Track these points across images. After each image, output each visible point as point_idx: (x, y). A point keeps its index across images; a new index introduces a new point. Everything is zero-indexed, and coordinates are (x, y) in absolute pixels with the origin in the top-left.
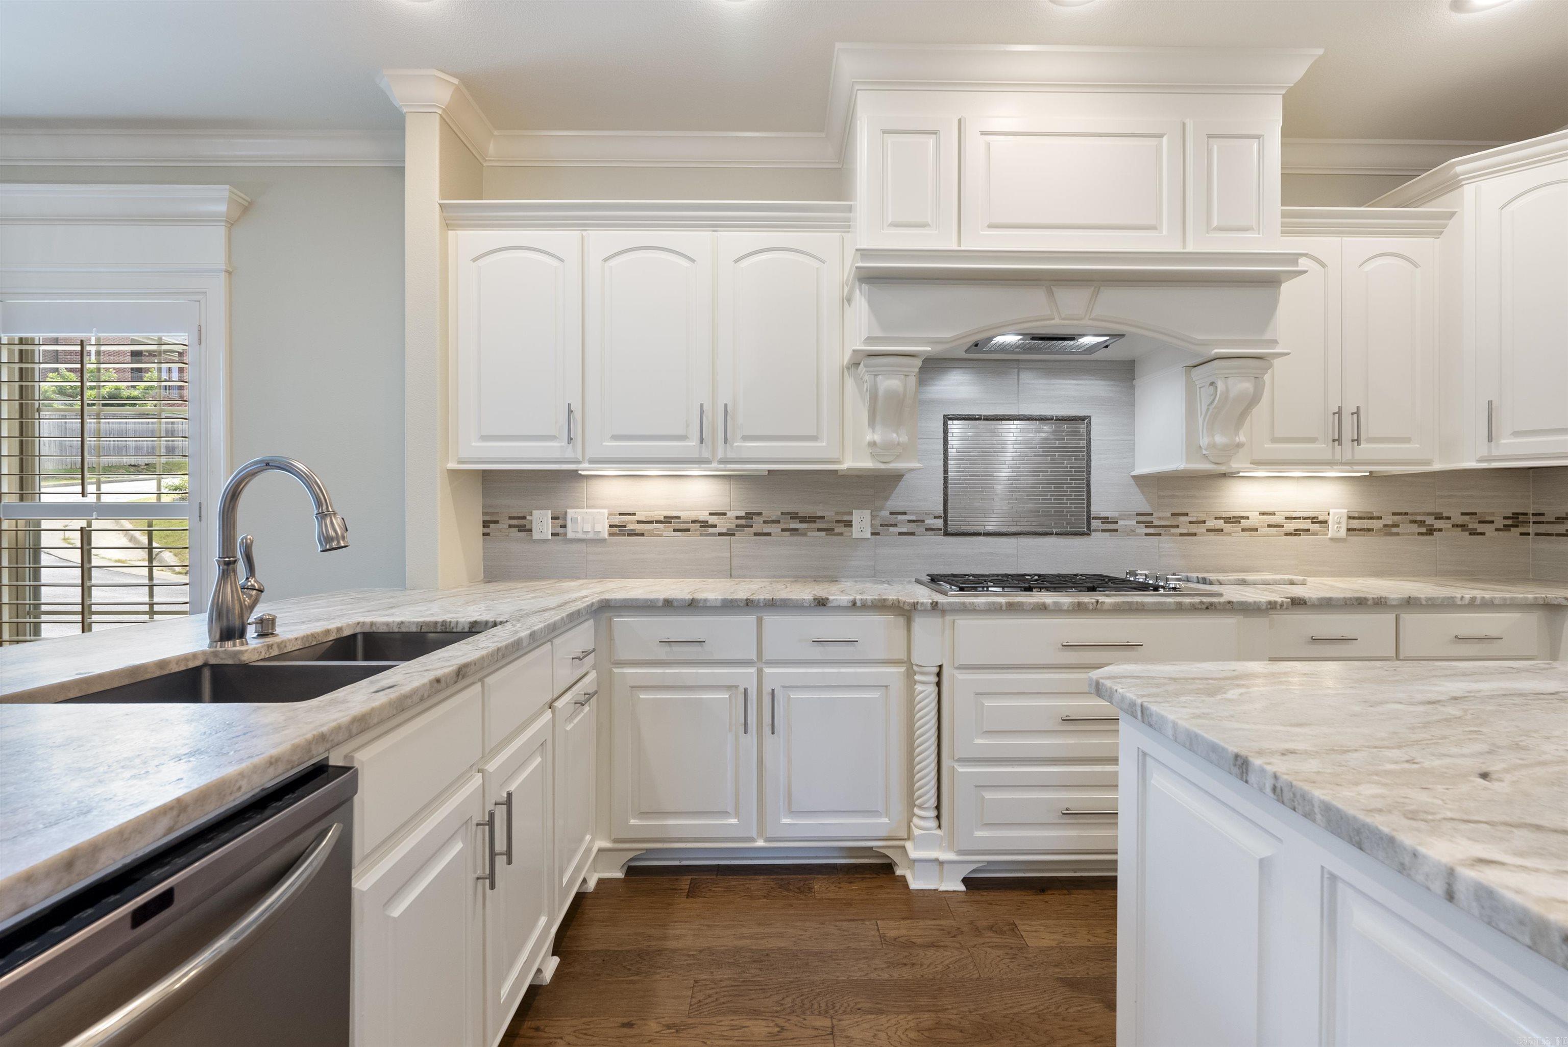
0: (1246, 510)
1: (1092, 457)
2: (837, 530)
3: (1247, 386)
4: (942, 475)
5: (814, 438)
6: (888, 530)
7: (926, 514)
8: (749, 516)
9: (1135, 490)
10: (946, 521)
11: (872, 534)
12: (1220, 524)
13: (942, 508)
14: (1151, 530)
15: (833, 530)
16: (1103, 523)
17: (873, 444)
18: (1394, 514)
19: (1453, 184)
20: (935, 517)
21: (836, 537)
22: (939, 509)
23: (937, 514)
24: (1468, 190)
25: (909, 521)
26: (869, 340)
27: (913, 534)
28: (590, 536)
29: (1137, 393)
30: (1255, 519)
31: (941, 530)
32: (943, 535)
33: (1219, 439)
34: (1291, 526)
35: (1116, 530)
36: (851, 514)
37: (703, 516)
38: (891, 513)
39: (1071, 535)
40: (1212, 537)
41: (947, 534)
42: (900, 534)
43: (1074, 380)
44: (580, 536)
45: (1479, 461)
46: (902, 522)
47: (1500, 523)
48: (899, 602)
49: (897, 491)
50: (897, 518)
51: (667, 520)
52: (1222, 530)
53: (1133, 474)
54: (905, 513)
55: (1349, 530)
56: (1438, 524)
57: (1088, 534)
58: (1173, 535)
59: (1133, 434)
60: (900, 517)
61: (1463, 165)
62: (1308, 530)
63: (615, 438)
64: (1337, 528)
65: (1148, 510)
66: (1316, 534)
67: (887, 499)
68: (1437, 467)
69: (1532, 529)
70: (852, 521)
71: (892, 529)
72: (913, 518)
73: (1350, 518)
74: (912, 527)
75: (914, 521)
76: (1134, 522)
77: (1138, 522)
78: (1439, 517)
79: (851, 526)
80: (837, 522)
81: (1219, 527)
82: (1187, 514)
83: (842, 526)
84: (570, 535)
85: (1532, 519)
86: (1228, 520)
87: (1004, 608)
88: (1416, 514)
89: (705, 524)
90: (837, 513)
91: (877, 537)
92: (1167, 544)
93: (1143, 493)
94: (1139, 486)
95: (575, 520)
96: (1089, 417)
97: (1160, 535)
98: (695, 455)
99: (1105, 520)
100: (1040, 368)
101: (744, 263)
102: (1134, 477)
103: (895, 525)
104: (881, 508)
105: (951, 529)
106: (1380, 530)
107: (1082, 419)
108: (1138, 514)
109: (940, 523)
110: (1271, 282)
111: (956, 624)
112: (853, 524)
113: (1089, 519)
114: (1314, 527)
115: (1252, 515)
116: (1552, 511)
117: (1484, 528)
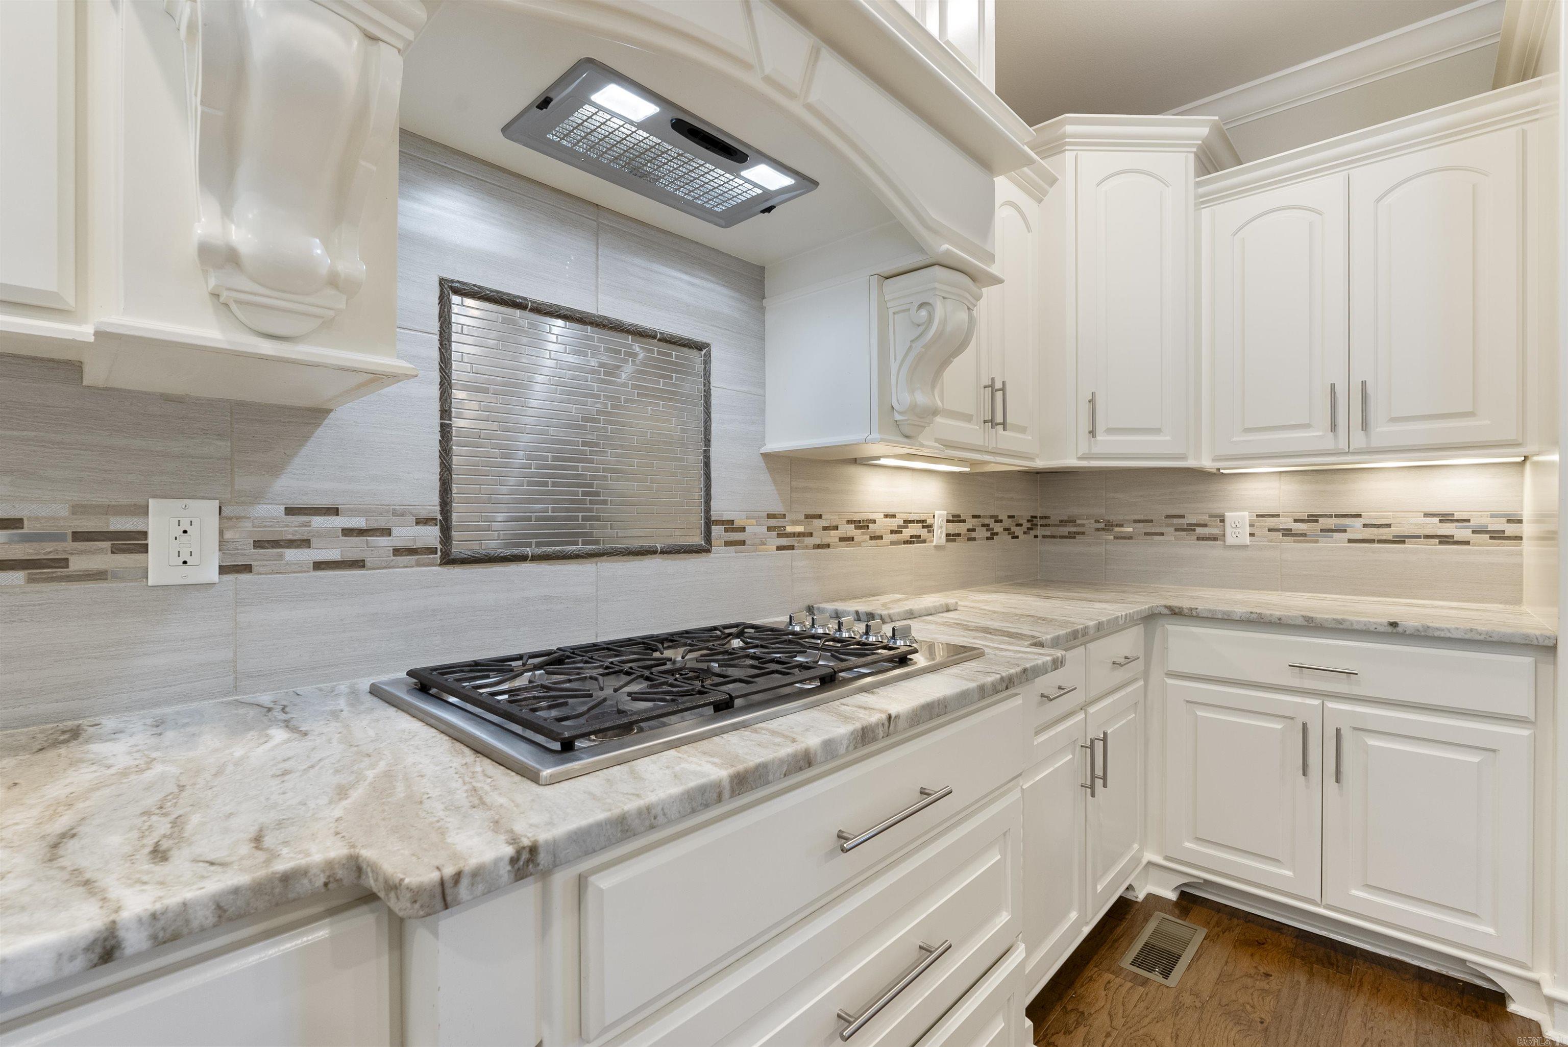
0: (874, 511)
1: (713, 416)
2: (77, 564)
3: (960, 317)
4: (436, 421)
6: (281, 556)
7: (395, 513)
9: (765, 476)
10: (446, 529)
11: (223, 570)
12: (851, 530)
13: (435, 499)
14: (784, 542)
15: (64, 563)
16: (726, 530)
17: (221, 257)
18: (974, 517)
20: (419, 522)
21: (75, 587)
22: (431, 503)
23: (424, 514)
24: (1069, 156)
25: (348, 532)
27: (359, 564)
29: (770, 319)
30: (882, 525)
31: (433, 551)
32: (440, 565)
34: (907, 533)
35: (743, 543)
36: (143, 511)
38: (290, 511)
39: (684, 552)
40: (845, 550)
41: (448, 560)
42: (319, 566)
43: (686, 273)
45: (1080, 458)
46: (326, 534)
47: (1026, 525)
48: (359, 870)
49: (306, 450)
50: (308, 524)
52: (852, 539)
53: (763, 450)
54: (334, 511)
55: (948, 535)
57: (708, 551)
58: (807, 547)
59: (764, 386)
60: (318, 522)
62: (919, 536)
64: (939, 533)
65: (778, 508)
66: (924, 541)
67: (275, 470)
68: (1040, 464)
69: (1040, 531)
70: (145, 534)
71: (291, 554)
72: (359, 522)
73: (948, 521)
74: (353, 548)
75: (361, 532)
76: (765, 529)
77: (769, 529)
78: (997, 520)
79: (144, 549)
80: (78, 536)
81: (849, 534)
82: (820, 517)
83: (101, 551)
85: (1040, 522)
86: (858, 525)
87: (726, 793)
88: (985, 517)
90: (78, 509)
91: (244, 577)
92: (801, 561)
93: (775, 481)
94: (770, 470)
96: (707, 345)
97: (792, 548)
99: (729, 526)
100: (634, 235)
102: (765, 456)
103: (306, 543)
104: (257, 497)
105: (458, 548)
106: (965, 535)
107: (699, 346)
108: (770, 516)
109: (431, 535)
111: (590, 896)
112: (151, 541)
113: (709, 523)
114: (924, 533)
115: (879, 517)
116: (1057, 514)
117: (1018, 531)
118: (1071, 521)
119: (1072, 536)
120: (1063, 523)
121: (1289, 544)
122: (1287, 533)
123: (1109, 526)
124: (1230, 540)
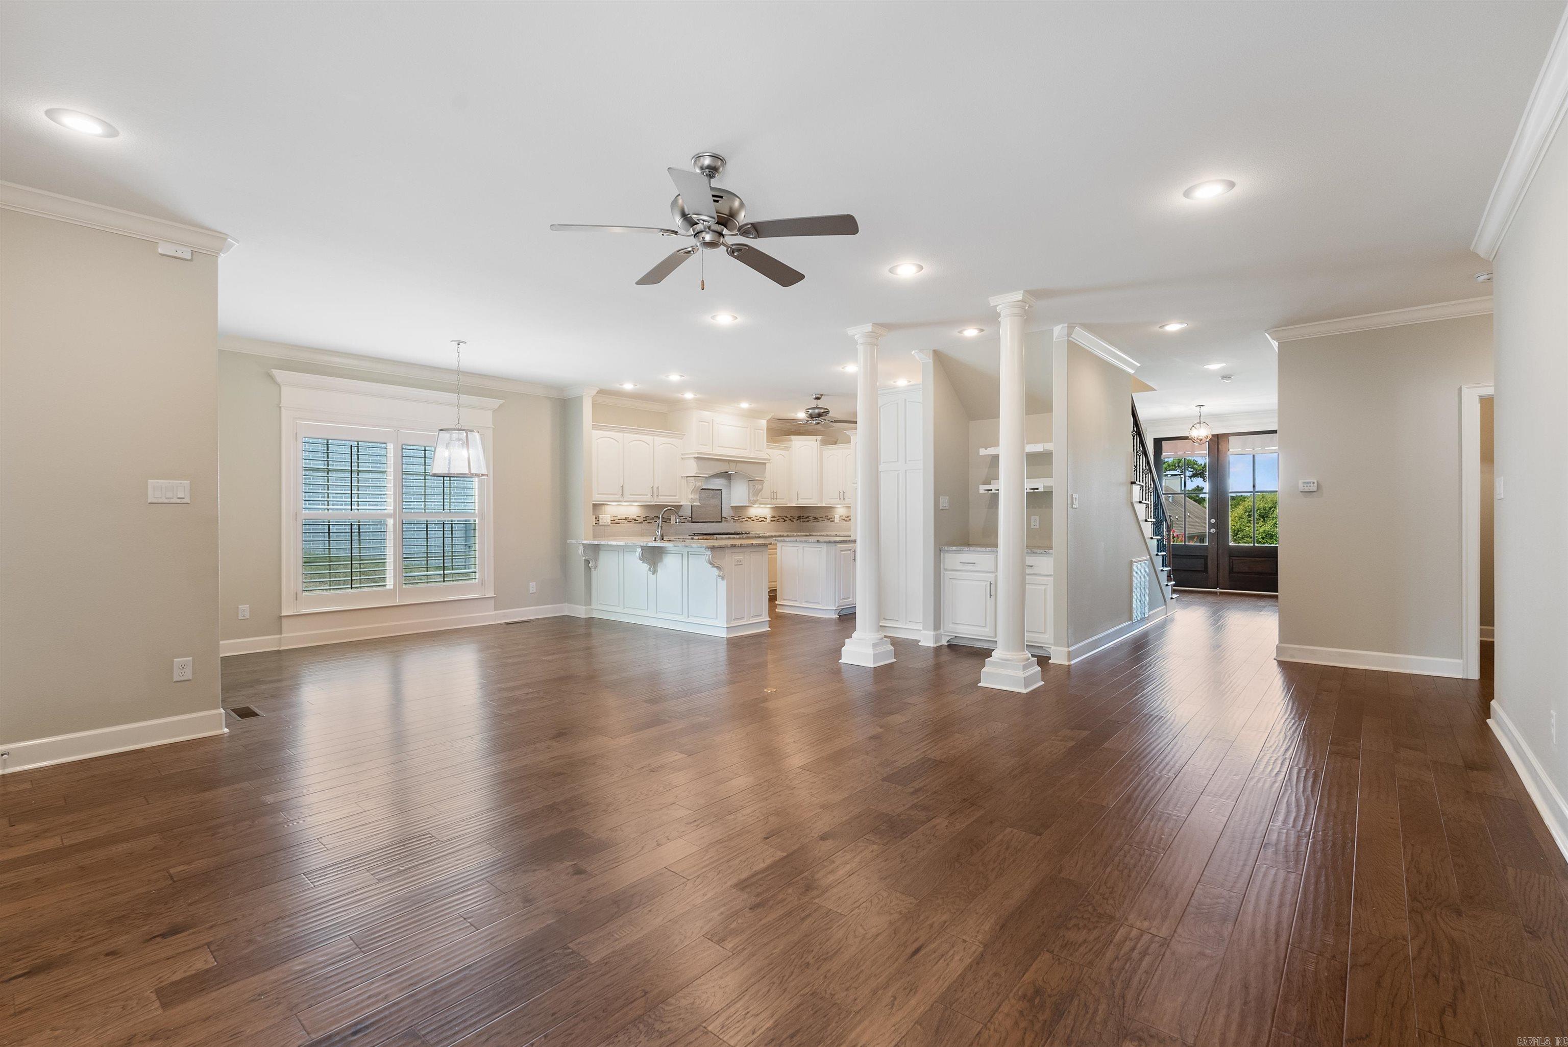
1: (723, 501)
2: (667, 523)
3: (760, 487)
5: (675, 496)
6: (679, 522)
7: (688, 516)
8: (646, 517)
9: (731, 511)
10: (692, 518)
11: (676, 522)
12: (747, 519)
16: (725, 519)
17: (692, 498)
18: (779, 517)
19: (791, 440)
20: (689, 518)
22: (690, 515)
26: (696, 473)
27: (684, 522)
28: (606, 524)
29: (732, 483)
30: (754, 518)
33: (755, 499)
34: (760, 520)
35: (728, 520)
36: (671, 517)
37: (635, 517)
38: (680, 517)
39: (719, 522)
40: (746, 522)
41: (692, 522)
42: (682, 522)
44: (603, 524)
47: (795, 519)
49: (681, 510)
51: (626, 519)
52: (748, 521)
53: (731, 506)
54: (683, 516)
55: (772, 520)
56: (786, 519)
57: (722, 521)
58: (740, 521)
59: (730, 494)
60: (682, 518)
61: (793, 437)
63: (631, 495)
64: (769, 520)
67: (678, 512)
68: (788, 505)
69: (802, 520)
70: (671, 519)
72: (685, 518)
73: (772, 518)
74: (684, 520)
77: (732, 518)
78: (786, 517)
79: (671, 521)
82: (742, 516)
83: (668, 521)
84: (600, 524)
85: (802, 517)
86: (749, 518)
88: (783, 517)
89: (635, 520)
90: (667, 517)
92: (737, 524)
93: (733, 511)
94: (732, 509)
95: (602, 519)
96: (722, 489)
97: (737, 521)
98: (649, 500)
99: (726, 517)
101: (661, 446)
103: (681, 520)
104: (677, 515)
105: (693, 520)
106: (777, 520)
108: (733, 515)
110: (765, 464)
113: (722, 518)
114: (765, 520)
115: (754, 516)
116: (806, 515)
117: (793, 520)
118: (808, 517)
119: (808, 521)
120: (806, 518)
121: (845, 522)
122: (844, 520)
123: (815, 518)
124: (836, 521)
